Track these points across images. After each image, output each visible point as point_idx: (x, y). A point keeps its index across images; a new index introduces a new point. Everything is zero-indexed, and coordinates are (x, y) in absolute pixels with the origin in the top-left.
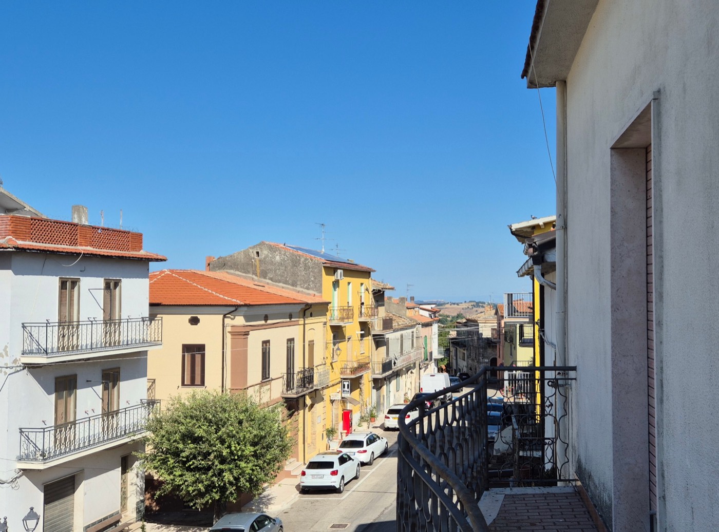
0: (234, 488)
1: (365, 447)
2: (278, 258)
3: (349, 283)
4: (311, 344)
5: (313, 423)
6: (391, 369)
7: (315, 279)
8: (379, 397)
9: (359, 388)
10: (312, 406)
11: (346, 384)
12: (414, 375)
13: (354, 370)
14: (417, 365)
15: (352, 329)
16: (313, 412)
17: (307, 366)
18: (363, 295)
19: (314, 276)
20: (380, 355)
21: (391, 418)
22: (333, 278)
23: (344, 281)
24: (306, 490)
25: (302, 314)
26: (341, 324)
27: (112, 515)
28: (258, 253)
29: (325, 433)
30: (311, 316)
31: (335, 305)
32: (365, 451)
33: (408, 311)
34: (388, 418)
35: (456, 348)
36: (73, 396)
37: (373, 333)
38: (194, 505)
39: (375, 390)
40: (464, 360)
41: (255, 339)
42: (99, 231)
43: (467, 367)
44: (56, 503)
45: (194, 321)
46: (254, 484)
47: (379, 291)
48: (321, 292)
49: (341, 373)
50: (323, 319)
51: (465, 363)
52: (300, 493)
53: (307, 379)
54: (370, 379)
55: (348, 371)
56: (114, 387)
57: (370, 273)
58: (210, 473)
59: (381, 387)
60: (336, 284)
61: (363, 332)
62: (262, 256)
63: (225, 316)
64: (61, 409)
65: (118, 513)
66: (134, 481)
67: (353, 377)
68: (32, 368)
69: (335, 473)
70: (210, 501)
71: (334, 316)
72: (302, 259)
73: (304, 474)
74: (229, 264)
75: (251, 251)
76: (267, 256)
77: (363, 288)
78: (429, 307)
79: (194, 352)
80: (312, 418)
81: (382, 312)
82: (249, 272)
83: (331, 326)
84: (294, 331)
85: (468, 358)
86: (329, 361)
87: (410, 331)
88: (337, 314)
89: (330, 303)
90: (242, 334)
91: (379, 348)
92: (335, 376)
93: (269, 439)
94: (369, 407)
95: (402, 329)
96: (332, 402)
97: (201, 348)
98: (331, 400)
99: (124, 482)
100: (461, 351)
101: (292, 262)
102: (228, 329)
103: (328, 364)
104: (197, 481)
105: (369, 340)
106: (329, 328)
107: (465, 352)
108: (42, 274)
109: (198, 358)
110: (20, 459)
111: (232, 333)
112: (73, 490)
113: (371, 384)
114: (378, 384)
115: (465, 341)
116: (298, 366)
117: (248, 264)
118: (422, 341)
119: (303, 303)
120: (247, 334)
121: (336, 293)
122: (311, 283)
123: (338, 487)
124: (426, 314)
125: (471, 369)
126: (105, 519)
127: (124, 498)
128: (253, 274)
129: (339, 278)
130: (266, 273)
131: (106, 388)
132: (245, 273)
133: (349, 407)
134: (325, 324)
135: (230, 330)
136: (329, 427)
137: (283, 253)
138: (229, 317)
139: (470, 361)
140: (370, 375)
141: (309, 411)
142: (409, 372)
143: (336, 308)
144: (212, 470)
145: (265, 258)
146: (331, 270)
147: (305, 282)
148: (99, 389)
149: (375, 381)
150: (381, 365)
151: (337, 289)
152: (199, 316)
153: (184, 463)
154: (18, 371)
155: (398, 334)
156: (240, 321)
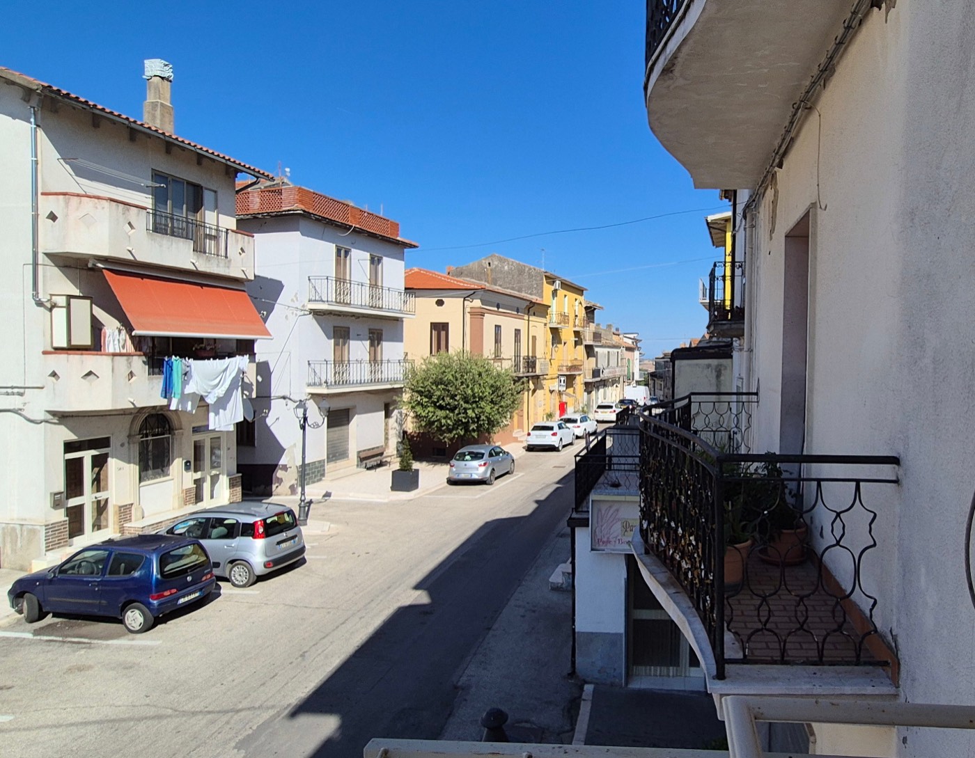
0: (476, 425)
1: (579, 423)
2: (506, 268)
3: (565, 296)
4: (534, 338)
5: (535, 405)
6: (599, 376)
7: (537, 286)
8: (589, 400)
9: (572, 387)
10: (534, 391)
11: (562, 379)
12: (619, 388)
13: (570, 368)
14: (621, 380)
15: (567, 335)
16: (535, 397)
17: (530, 355)
18: (577, 308)
19: (537, 284)
20: (590, 364)
21: (600, 413)
22: (553, 288)
23: (561, 292)
24: (531, 448)
25: (527, 312)
26: (559, 326)
27: (378, 447)
28: (489, 264)
29: (545, 416)
30: (534, 314)
31: (553, 310)
32: (579, 427)
33: (614, 336)
34: (597, 412)
35: (654, 380)
36: (347, 345)
37: (584, 343)
38: (444, 438)
39: (586, 393)
40: (661, 390)
41: (490, 321)
42: (366, 214)
43: (663, 396)
44: (336, 429)
45: (440, 303)
46: (492, 423)
47: (591, 307)
48: (542, 297)
49: (559, 370)
50: (544, 320)
51: (662, 393)
52: (526, 450)
53: (531, 363)
54: (582, 382)
55: (564, 368)
56: (378, 345)
57: (583, 291)
58: (456, 412)
59: (591, 392)
60: (555, 293)
61: (577, 339)
62: (493, 266)
63: (464, 300)
64: (338, 353)
65: (382, 446)
66: (393, 427)
67: (568, 373)
68: (316, 313)
69: (554, 434)
70: (456, 436)
71: (553, 319)
72: (527, 269)
73: (529, 434)
74: (466, 272)
75: (484, 261)
76: (497, 266)
77: (577, 303)
78: (632, 336)
79: (440, 329)
80: (535, 401)
81: (592, 327)
82: (482, 280)
83: (550, 328)
84: (521, 324)
85: (664, 387)
86: (548, 357)
87: (616, 350)
88: (555, 319)
89: (550, 307)
90: (478, 315)
91: (590, 358)
92: (553, 371)
93: (503, 390)
94: (581, 405)
95: (609, 347)
96: (551, 392)
97: (444, 327)
98: (550, 391)
99: (386, 425)
100: (658, 382)
101: (519, 271)
102: (468, 310)
103: (548, 360)
104: (446, 417)
105: (581, 349)
106: (549, 330)
107: (662, 383)
108: (322, 239)
109: (443, 333)
110: (309, 385)
111: (471, 314)
112: (348, 422)
113: (583, 387)
114: (589, 387)
115: (662, 374)
116: (524, 353)
117: (481, 273)
118: (625, 361)
119: (528, 300)
120: (483, 315)
121: (555, 301)
122: (534, 289)
123: (557, 446)
124: (630, 342)
125: (667, 397)
126: (373, 449)
127: (387, 439)
128: (485, 281)
129: (557, 287)
130: (496, 281)
131: (372, 345)
132: (479, 280)
133: (565, 398)
134: (545, 325)
135: (469, 311)
136: (548, 411)
137: (510, 263)
138: (468, 300)
139: (666, 390)
140: (582, 379)
141: (532, 395)
142: (615, 385)
143: (554, 313)
144: (458, 409)
145: (495, 268)
146: (551, 280)
147: (529, 289)
148: (367, 343)
149: (587, 384)
150: (591, 371)
151: (555, 298)
152: (444, 299)
153: (435, 403)
154: (305, 315)
155: (606, 350)
156: (477, 303)
